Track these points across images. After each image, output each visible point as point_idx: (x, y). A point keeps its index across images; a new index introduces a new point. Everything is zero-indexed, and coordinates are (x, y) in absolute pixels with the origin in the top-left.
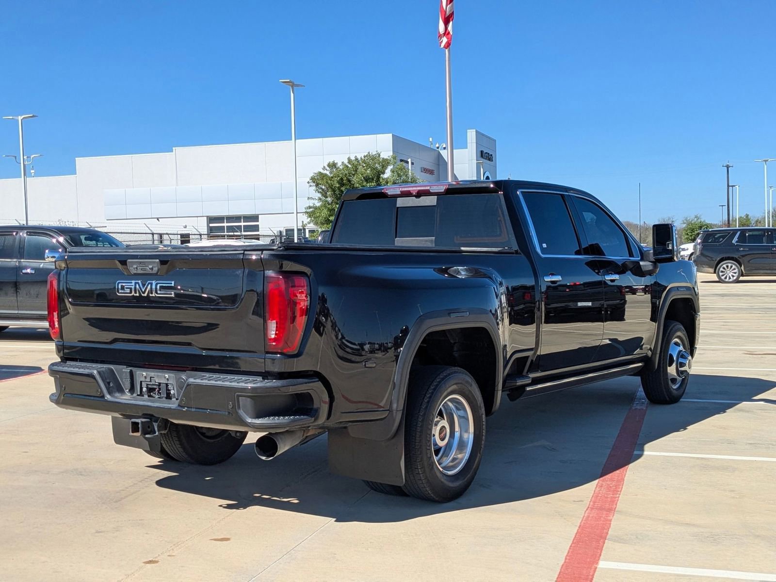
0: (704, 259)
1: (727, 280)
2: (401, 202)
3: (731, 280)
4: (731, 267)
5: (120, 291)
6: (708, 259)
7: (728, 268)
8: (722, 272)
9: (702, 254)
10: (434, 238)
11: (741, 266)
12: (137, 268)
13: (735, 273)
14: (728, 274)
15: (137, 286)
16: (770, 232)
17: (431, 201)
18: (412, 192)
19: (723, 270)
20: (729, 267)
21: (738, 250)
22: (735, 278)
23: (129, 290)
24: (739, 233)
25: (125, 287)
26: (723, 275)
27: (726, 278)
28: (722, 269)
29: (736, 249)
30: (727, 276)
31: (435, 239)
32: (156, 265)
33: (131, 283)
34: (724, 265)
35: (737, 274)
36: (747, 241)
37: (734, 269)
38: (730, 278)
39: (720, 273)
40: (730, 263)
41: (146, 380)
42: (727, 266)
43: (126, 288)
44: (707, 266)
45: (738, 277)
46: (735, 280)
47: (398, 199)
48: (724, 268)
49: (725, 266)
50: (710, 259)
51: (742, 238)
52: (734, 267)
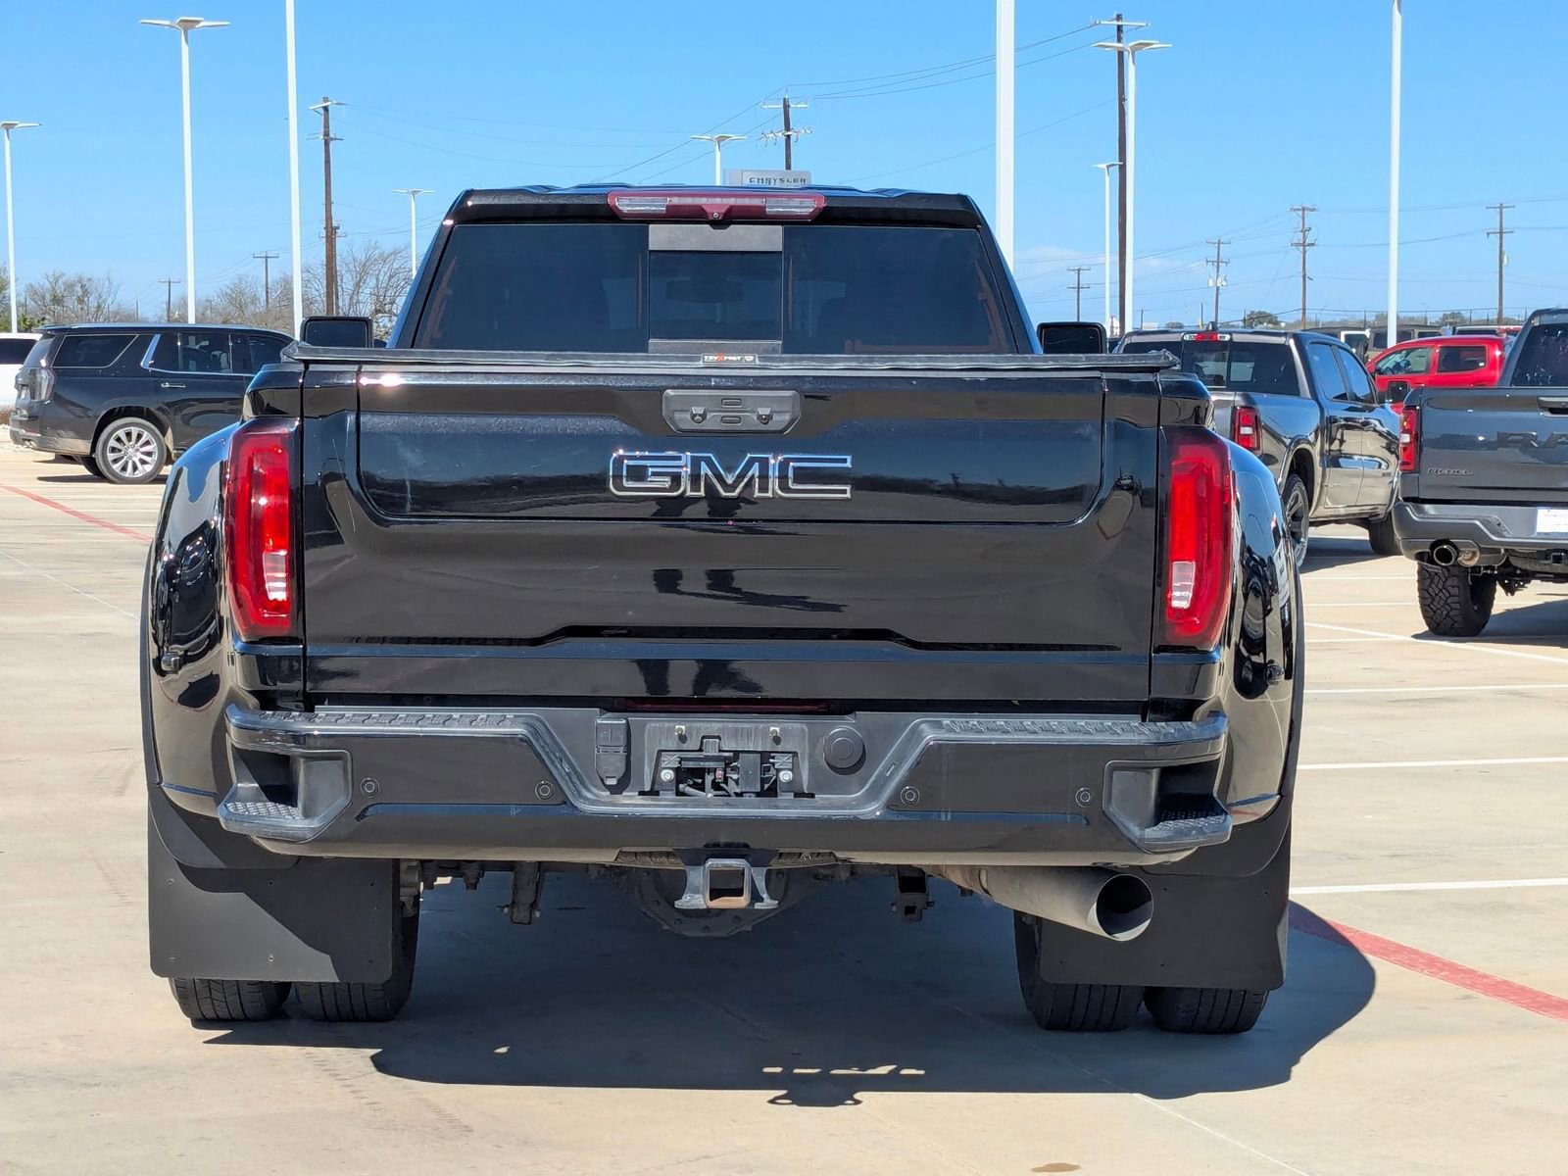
0: (62, 413)
1: (128, 473)
2: (660, 237)
3: (139, 474)
4: (139, 436)
5: (626, 484)
6: (74, 414)
7: (130, 440)
8: (113, 450)
9: (55, 397)
10: (780, 342)
11: (164, 434)
12: (704, 416)
13: (149, 454)
14: (130, 458)
15: (705, 469)
16: (240, 336)
17: (767, 239)
18: (707, 210)
19: (117, 445)
20: (134, 437)
21: (158, 390)
22: (149, 468)
23: (668, 479)
24: (157, 337)
25: (650, 470)
26: (115, 461)
27: (124, 469)
28: (112, 443)
29: (150, 383)
30: (127, 462)
31: (783, 343)
32: (787, 407)
33: (679, 458)
34: (118, 428)
35: (155, 457)
36: (181, 363)
37: (147, 443)
38: (135, 468)
39: (108, 454)
40: (135, 425)
41: (685, 746)
42: (129, 435)
43: (654, 474)
44: (72, 434)
45: (158, 467)
46: (150, 474)
47: (651, 226)
48: (119, 440)
49: (121, 433)
50: (78, 412)
51: (165, 356)
52: (146, 436)
